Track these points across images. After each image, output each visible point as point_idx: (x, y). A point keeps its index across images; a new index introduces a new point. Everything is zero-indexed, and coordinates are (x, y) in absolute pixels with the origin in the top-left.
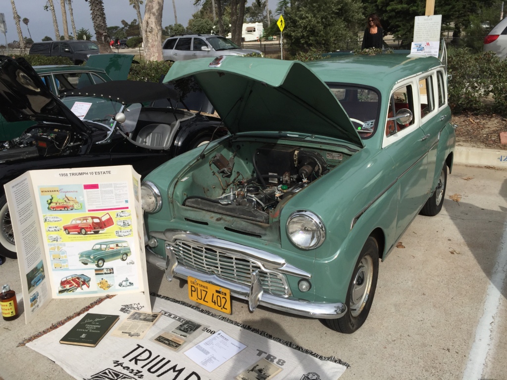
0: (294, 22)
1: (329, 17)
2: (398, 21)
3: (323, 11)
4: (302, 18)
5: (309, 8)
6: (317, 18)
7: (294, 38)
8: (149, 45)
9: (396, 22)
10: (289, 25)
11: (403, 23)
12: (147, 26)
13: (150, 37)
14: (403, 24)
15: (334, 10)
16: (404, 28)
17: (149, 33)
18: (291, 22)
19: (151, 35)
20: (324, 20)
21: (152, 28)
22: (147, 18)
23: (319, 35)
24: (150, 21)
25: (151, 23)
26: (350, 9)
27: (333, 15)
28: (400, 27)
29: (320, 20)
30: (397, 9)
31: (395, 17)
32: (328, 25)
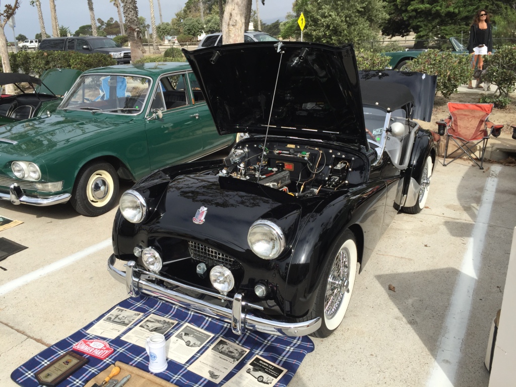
0: (315, 21)
1: (353, 15)
2: (419, 22)
3: (348, 9)
4: (324, 16)
5: (333, 6)
6: (341, 17)
7: (315, 37)
10: (310, 24)
11: (425, 23)
12: (230, 19)
13: (233, 32)
14: (424, 25)
15: (358, 8)
16: (426, 28)
17: (232, 27)
18: (312, 21)
19: (234, 29)
20: (348, 19)
21: (236, 20)
22: (230, 9)
23: (342, 34)
24: (234, 13)
25: (235, 15)
26: (373, 8)
27: (357, 14)
28: (422, 27)
29: (344, 19)
30: (419, 9)
31: (416, 17)
32: (352, 24)
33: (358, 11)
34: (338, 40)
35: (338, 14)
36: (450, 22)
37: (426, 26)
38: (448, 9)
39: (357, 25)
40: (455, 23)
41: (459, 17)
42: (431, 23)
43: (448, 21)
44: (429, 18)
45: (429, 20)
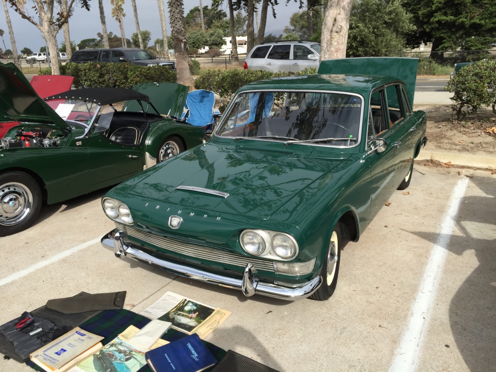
1: (381, 27)
2: (443, 33)
3: (375, 21)
5: (360, 18)
6: (369, 28)
8: (333, 49)
9: (441, 34)
11: (448, 34)
12: (334, 25)
13: (336, 39)
14: (448, 36)
15: (386, 20)
16: (450, 40)
17: (336, 34)
19: (337, 36)
20: (376, 30)
21: (341, 26)
22: (335, 14)
23: (370, 46)
24: (339, 18)
25: (340, 20)
26: (399, 19)
27: (384, 25)
28: (445, 39)
29: (371, 30)
30: (443, 20)
31: (438, 29)
32: (379, 36)
33: (386, 23)
34: (364, 52)
35: (366, 25)
36: (475, 33)
37: (449, 37)
38: (473, 21)
39: (384, 36)
40: (479, 35)
41: (484, 29)
42: (455, 35)
43: (472, 32)
44: (453, 30)
45: (453, 32)
